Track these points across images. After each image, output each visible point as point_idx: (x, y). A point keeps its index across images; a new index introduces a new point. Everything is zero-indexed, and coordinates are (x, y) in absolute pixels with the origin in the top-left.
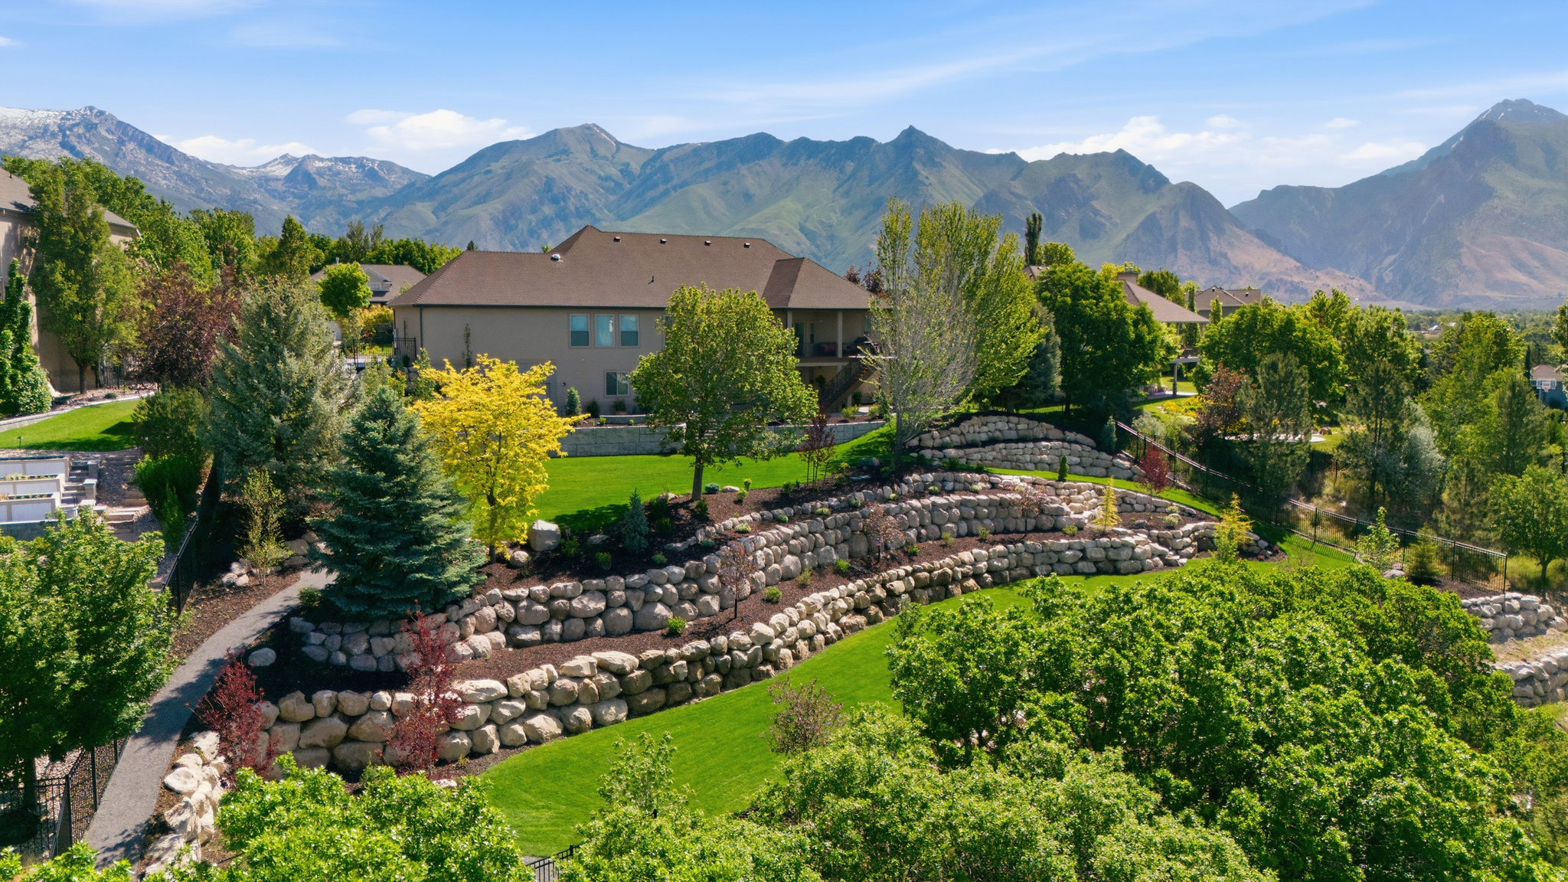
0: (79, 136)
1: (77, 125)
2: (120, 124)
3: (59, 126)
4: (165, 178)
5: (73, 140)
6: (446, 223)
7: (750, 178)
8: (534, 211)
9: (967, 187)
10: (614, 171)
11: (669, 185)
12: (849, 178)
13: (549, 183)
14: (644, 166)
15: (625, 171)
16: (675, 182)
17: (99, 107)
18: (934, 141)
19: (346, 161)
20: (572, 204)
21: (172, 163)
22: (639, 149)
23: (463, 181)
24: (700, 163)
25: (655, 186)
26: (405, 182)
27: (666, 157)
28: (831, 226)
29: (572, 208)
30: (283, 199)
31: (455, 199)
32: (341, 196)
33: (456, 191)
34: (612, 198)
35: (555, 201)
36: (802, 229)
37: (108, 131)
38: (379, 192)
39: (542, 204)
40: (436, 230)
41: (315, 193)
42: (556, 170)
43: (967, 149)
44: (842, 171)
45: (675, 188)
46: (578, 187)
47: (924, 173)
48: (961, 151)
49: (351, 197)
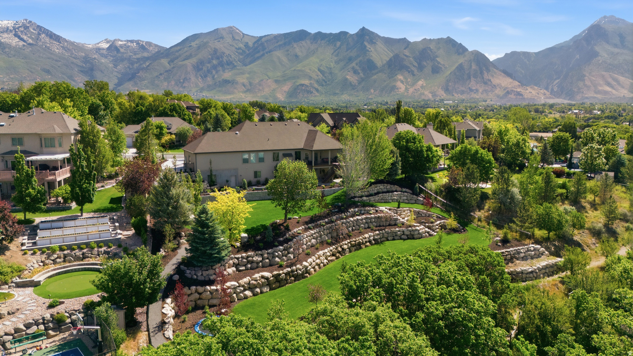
0: (22, 32)
1: (20, 27)
2: (38, 26)
3: (13, 27)
4: (57, 49)
5: (19, 33)
6: (173, 68)
7: (298, 49)
8: (209, 62)
9: (386, 52)
10: (241, 46)
11: (265, 52)
12: (338, 48)
13: (216, 51)
14: (254, 43)
15: (246, 45)
16: (267, 50)
17: (29, 19)
18: (373, 33)
19: (132, 41)
20: (225, 59)
21: (60, 43)
22: (252, 36)
23: (180, 50)
24: (277, 42)
25: (259, 52)
26: (156, 50)
27: (263, 40)
28: (331, 68)
29: (225, 61)
30: (106, 57)
31: (177, 58)
32: (130, 56)
33: (177, 54)
34: (241, 57)
35: (218, 58)
36: (319, 70)
37: (34, 29)
38: (146, 54)
39: (212, 59)
40: (170, 70)
41: (120, 55)
42: (218, 45)
43: (386, 36)
44: (335, 46)
45: (267, 53)
46: (227, 52)
47: (369, 46)
48: (384, 37)
49: (134, 56)
